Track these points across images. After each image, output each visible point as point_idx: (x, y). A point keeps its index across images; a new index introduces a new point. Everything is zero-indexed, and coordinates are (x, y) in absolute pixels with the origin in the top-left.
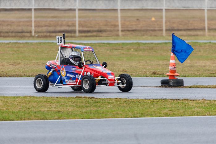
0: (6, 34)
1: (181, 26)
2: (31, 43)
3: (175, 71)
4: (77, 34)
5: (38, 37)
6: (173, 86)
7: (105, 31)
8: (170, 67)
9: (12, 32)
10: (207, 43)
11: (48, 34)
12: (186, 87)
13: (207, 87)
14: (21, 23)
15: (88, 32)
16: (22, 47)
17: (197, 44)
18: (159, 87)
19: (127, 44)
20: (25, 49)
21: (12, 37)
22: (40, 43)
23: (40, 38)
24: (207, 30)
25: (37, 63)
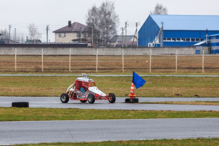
0: (54, 71)
1: (163, 66)
2: (64, 76)
3: (134, 94)
4: (97, 71)
5: (73, 72)
6: (132, 103)
7: (115, 69)
8: (131, 91)
9: (58, 69)
10: (171, 76)
11: (80, 71)
12: (140, 103)
13: (151, 103)
14: (65, 64)
15: (105, 69)
16: (58, 79)
17: (165, 77)
18: (124, 103)
19: (122, 77)
20: (60, 80)
21: (57, 72)
22: (70, 76)
23: (74, 73)
24: (176, 69)
25: (63, 88)
